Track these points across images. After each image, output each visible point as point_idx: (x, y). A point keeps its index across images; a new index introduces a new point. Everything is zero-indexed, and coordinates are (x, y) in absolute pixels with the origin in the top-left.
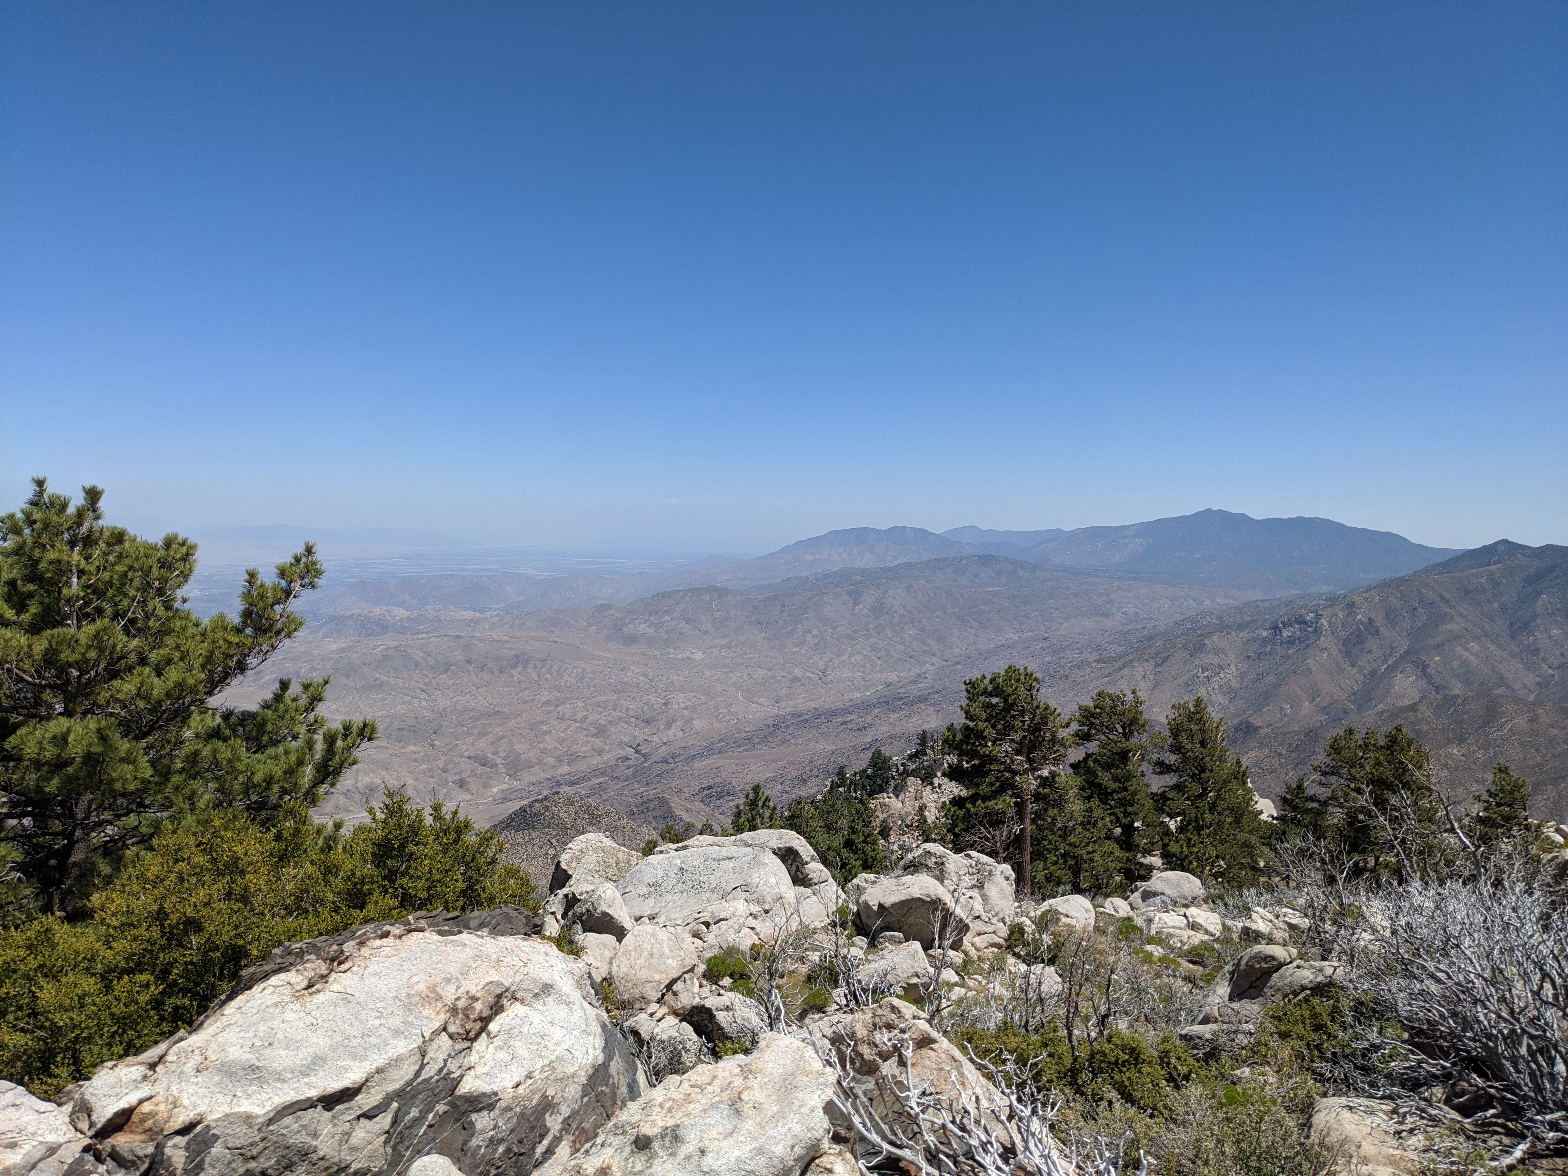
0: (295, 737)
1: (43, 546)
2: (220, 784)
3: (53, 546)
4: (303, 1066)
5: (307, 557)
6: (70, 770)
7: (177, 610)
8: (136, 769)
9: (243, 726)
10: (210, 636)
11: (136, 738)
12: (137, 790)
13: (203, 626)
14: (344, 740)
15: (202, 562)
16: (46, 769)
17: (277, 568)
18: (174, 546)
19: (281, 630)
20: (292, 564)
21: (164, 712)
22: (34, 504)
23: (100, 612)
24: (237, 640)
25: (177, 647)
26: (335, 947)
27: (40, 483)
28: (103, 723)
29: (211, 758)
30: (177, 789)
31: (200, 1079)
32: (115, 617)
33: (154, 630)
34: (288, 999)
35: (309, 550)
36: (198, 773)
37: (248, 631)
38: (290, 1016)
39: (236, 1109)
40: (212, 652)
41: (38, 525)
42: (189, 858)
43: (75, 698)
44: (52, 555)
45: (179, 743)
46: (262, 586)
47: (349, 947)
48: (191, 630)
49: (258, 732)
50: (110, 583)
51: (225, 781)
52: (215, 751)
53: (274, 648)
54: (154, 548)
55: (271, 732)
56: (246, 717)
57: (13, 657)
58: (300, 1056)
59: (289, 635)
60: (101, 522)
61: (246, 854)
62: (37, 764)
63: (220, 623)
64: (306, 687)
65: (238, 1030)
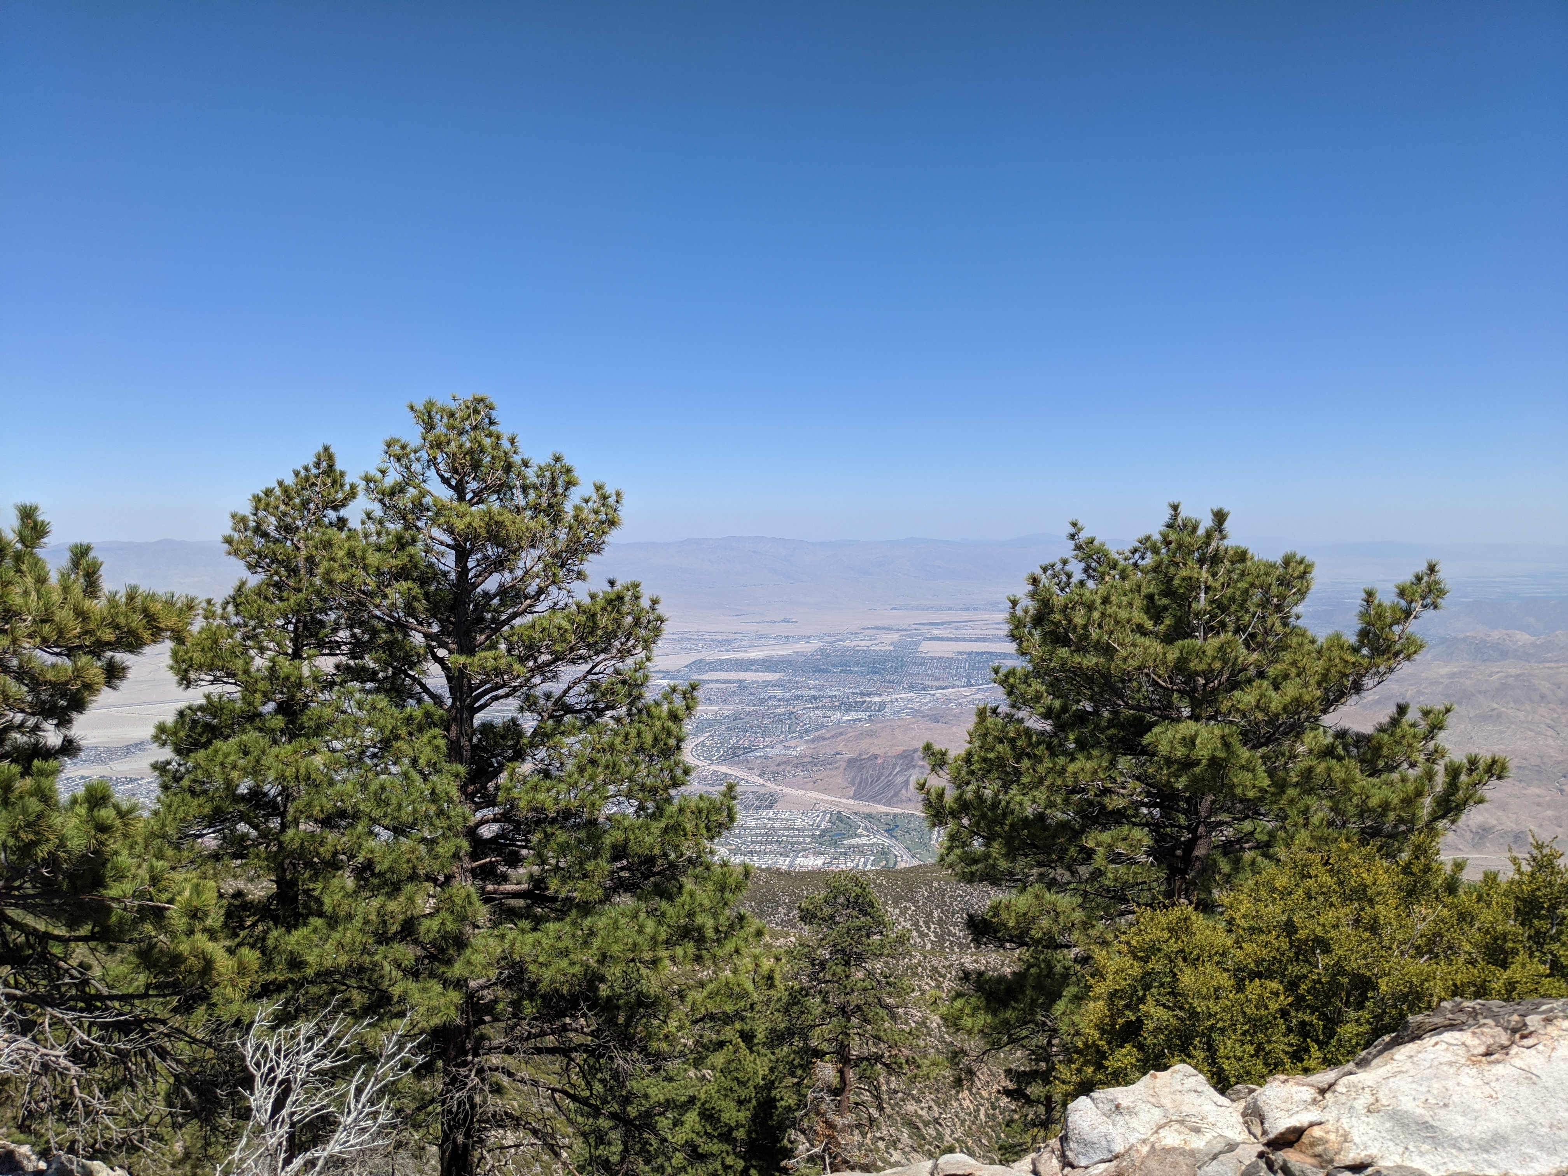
0: (1412, 765)
1: (1177, 564)
2: (1334, 803)
3: (1185, 564)
4: (1481, 1139)
5: (1429, 575)
6: (1197, 770)
7: (1294, 627)
8: (1255, 779)
9: (1357, 747)
10: (1326, 654)
11: (1254, 748)
12: (1256, 798)
13: (1319, 643)
14: (1470, 775)
15: (1318, 579)
16: (1176, 766)
17: (1398, 587)
18: (1293, 564)
19: (1400, 652)
20: (1413, 584)
21: (1281, 725)
22: (1170, 526)
23: (1223, 625)
24: (1353, 660)
25: (1294, 663)
26: (1516, 1017)
27: (1175, 508)
28: (1227, 731)
29: (1325, 777)
30: (1292, 801)
31: (1371, 1120)
32: (1237, 631)
33: (1272, 646)
34: (1463, 1061)
35: (1432, 569)
36: (1312, 789)
37: (1365, 651)
38: (1465, 1079)
39: (1408, 1163)
40: (1328, 670)
41: (1173, 545)
42: (1316, 876)
43: (1201, 704)
44: (1184, 573)
45: (1293, 757)
46: (1380, 605)
47: (1533, 1021)
48: (1308, 647)
49: (1373, 755)
50: (1233, 599)
51: (1339, 801)
52: (1329, 769)
53: (1391, 670)
54: (1273, 566)
55: (1387, 757)
56: (1361, 739)
57: (1150, 663)
58: (1479, 1128)
59: (1408, 658)
60: (1226, 542)
61: (1374, 884)
62: (1169, 761)
63: (1336, 640)
64: (1426, 713)
65: (1410, 1079)
